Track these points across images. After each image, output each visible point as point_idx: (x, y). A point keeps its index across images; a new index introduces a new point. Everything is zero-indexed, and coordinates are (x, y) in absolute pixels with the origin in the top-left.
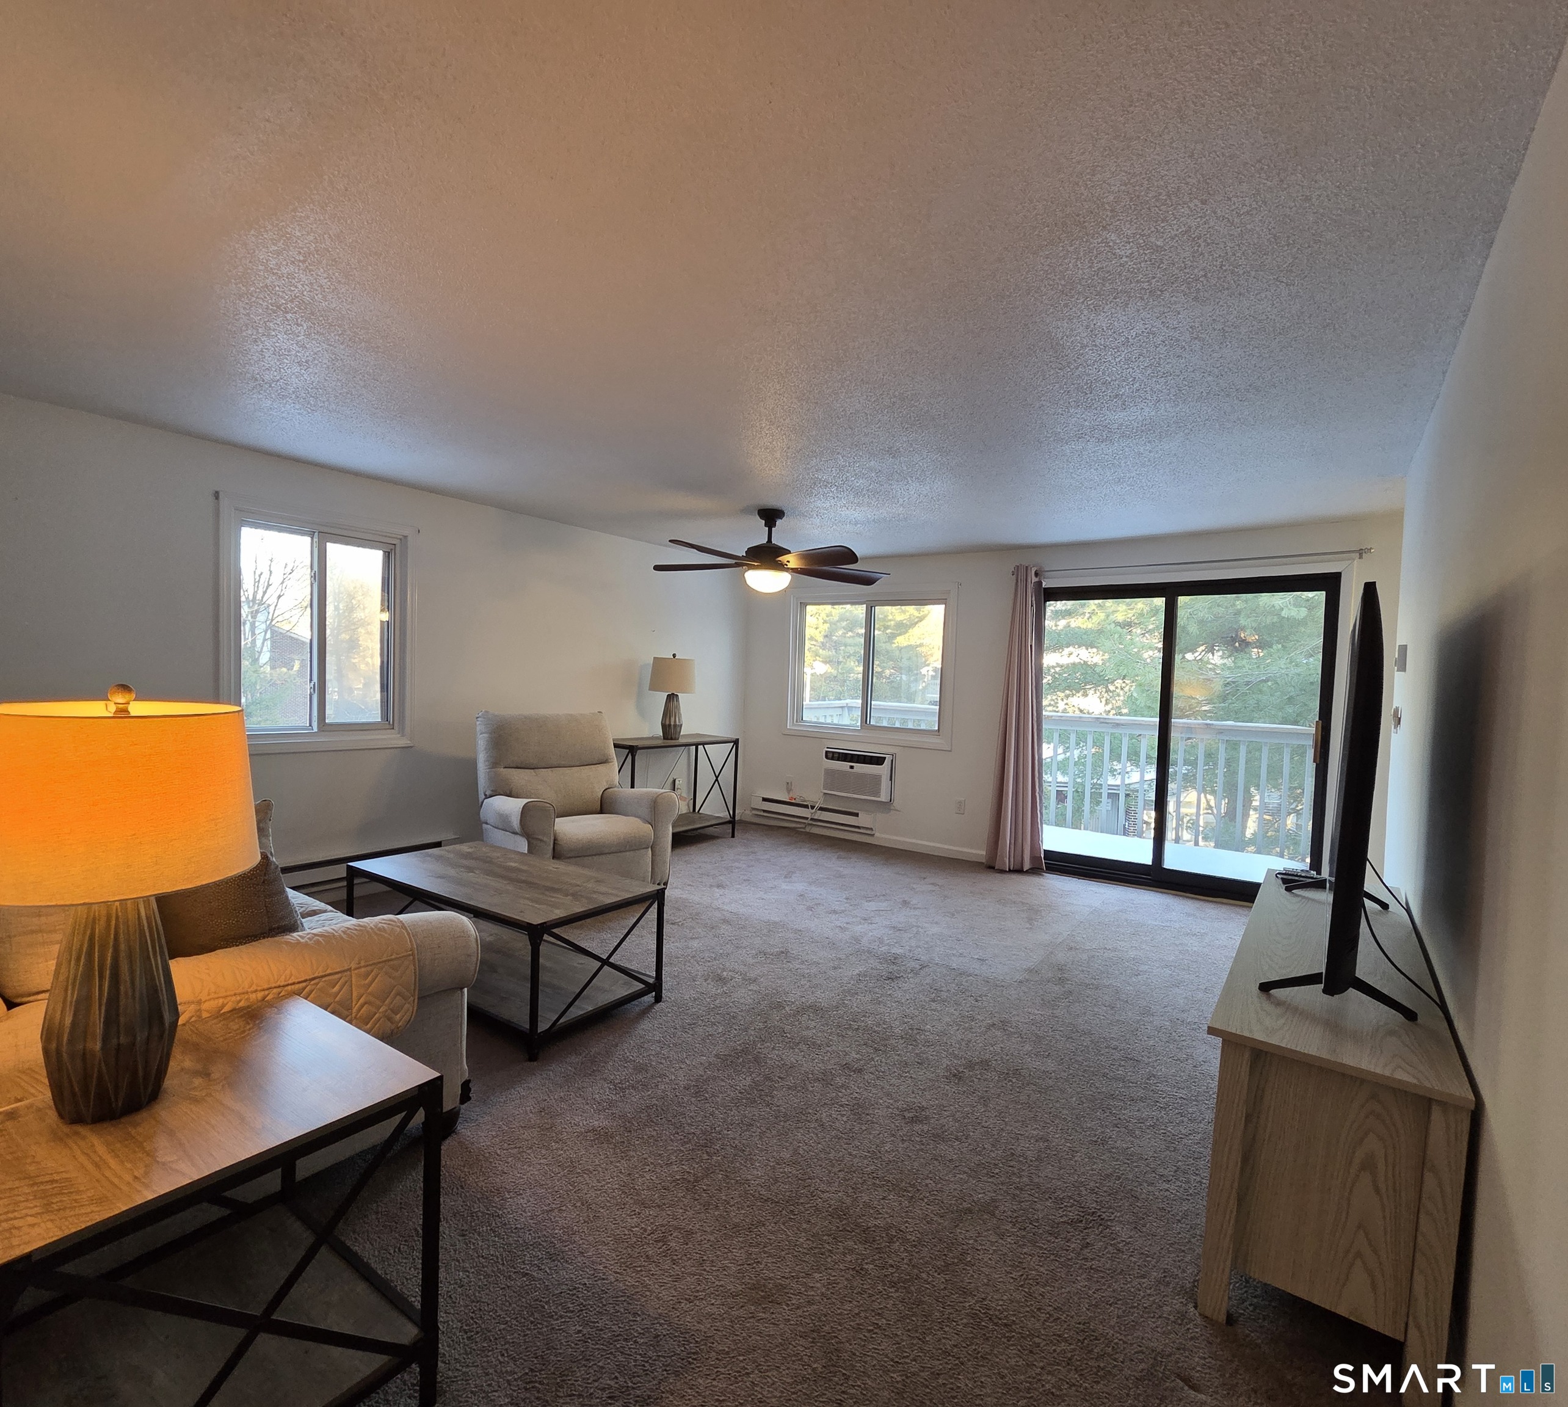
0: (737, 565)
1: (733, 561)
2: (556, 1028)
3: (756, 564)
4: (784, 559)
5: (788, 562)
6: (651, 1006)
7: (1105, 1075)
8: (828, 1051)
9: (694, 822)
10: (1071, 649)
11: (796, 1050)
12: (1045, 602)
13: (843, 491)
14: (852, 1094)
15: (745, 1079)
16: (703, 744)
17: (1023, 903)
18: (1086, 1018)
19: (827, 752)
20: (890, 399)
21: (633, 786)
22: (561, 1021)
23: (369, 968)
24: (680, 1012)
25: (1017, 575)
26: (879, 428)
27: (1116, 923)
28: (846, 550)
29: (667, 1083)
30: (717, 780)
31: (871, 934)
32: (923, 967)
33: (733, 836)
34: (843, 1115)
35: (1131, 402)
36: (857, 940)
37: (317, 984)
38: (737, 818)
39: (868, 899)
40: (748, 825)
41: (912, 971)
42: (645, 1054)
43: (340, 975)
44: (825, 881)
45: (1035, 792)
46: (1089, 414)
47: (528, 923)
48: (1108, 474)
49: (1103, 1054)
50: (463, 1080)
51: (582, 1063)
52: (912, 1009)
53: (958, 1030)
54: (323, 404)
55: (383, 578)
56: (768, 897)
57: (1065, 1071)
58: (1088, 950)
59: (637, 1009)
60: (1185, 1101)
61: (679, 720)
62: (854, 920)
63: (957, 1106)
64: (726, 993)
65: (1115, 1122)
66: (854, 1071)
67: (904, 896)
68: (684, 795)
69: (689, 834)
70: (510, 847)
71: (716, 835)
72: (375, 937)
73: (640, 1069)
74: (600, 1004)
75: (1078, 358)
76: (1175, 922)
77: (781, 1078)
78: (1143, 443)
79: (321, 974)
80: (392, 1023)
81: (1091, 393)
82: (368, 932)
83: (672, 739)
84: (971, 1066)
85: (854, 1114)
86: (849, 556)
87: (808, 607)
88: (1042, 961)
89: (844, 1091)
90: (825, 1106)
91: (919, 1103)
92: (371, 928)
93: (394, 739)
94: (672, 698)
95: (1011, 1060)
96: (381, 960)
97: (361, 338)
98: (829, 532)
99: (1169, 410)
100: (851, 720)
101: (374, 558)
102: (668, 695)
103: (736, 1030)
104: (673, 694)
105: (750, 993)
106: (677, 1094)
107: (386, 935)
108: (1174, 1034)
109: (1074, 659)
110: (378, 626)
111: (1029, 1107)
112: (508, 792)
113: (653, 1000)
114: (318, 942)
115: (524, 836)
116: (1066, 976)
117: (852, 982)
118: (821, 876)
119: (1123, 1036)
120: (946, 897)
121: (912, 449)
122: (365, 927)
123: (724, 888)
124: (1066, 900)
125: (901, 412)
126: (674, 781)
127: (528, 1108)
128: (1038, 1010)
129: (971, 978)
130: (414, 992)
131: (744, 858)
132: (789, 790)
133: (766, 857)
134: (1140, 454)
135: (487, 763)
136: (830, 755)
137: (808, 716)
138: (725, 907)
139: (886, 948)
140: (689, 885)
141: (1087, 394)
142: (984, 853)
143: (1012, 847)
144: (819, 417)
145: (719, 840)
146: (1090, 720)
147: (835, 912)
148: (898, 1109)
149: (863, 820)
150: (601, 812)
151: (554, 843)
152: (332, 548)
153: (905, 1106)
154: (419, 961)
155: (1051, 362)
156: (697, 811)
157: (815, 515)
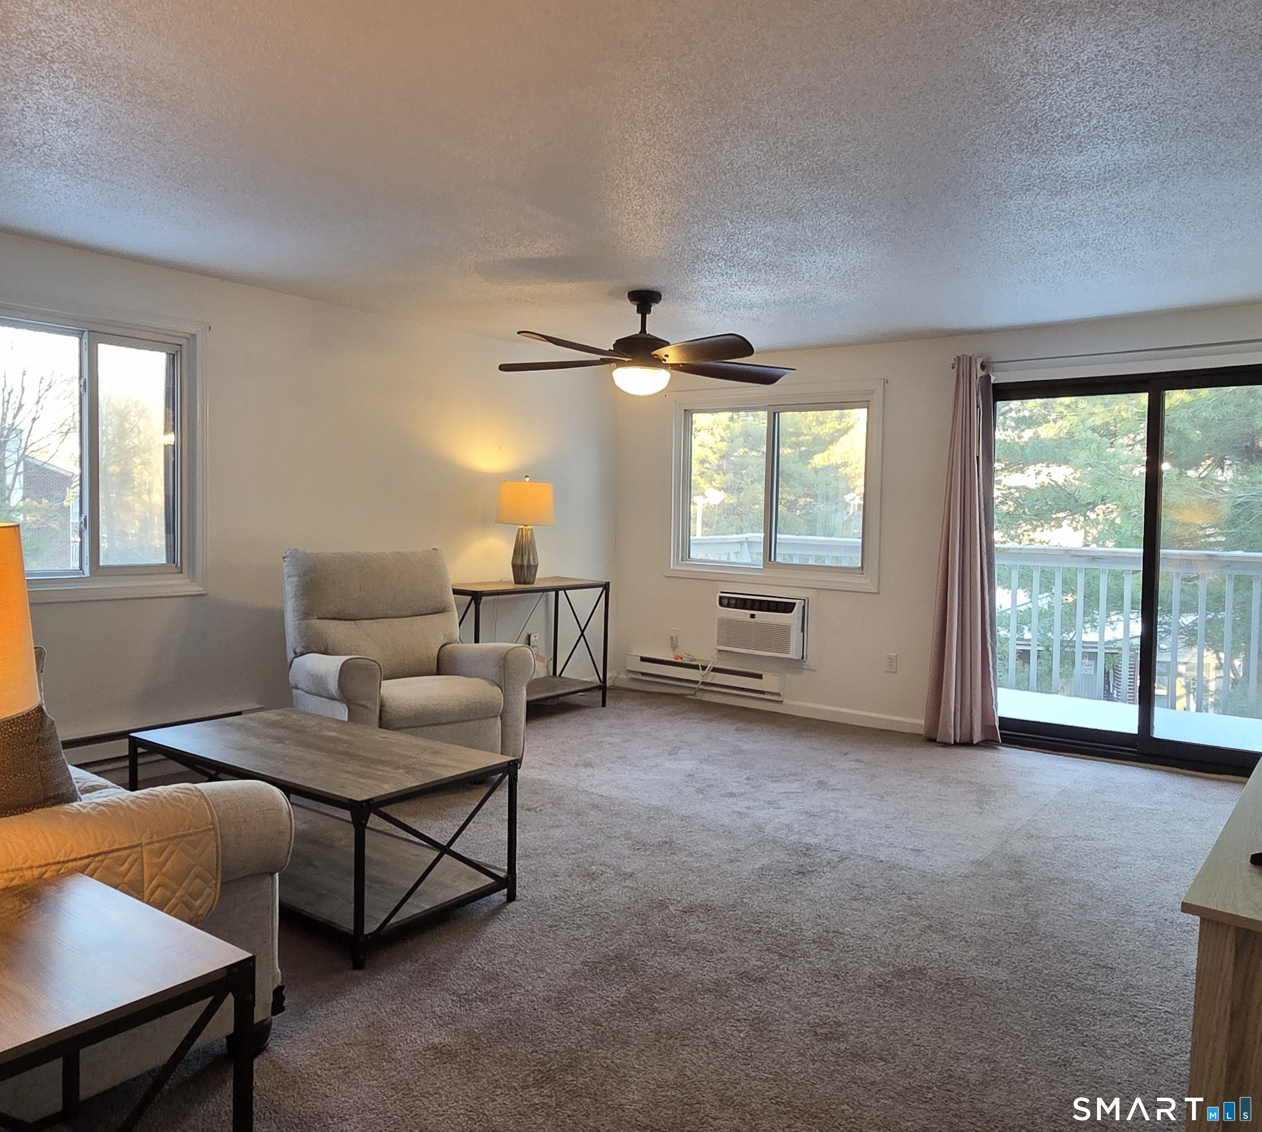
0: (603, 362)
1: (598, 357)
2: (385, 929)
3: (627, 360)
4: (661, 352)
5: (667, 356)
6: (502, 906)
7: (1069, 985)
8: (721, 958)
9: (554, 688)
10: (1039, 466)
11: (683, 957)
12: (995, 401)
13: (734, 266)
14: (751, 1007)
15: (618, 990)
16: (564, 589)
17: (971, 783)
18: (1048, 919)
19: (721, 598)
20: (786, 147)
21: (477, 641)
22: (393, 920)
23: (163, 844)
24: (538, 913)
25: (958, 370)
26: (775, 184)
27: (1090, 806)
28: (739, 339)
29: (523, 995)
30: (582, 635)
31: (777, 820)
32: (842, 859)
33: (604, 705)
34: (740, 1031)
35: (1088, 144)
36: (760, 828)
37: (102, 861)
38: (608, 684)
39: (775, 779)
40: (623, 692)
41: (829, 863)
42: (496, 962)
43: (128, 851)
44: (720, 757)
45: (986, 644)
46: (1037, 160)
47: (350, 800)
48: (1067, 235)
49: (1068, 961)
50: (276, 986)
51: (419, 972)
52: (827, 908)
53: (886, 933)
54: (94, 174)
55: (167, 388)
56: (648, 778)
57: (1019, 981)
58: (1053, 838)
59: (485, 909)
60: (1171, 1016)
61: (534, 559)
62: (757, 804)
63: (882, 1021)
64: (595, 891)
65: (1082, 1040)
66: (754, 981)
67: (819, 775)
68: (542, 654)
69: (549, 703)
70: (327, 713)
71: (582, 704)
72: (170, 808)
73: (490, 978)
74: (440, 902)
75: (1017, 90)
76: (1167, 804)
77: (663, 989)
78: (1108, 194)
79: (106, 849)
80: (190, 909)
81: (1037, 133)
82: (161, 802)
83: (525, 583)
84: (900, 974)
85: (755, 1030)
86: (743, 347)
87: (695, 416)
88: (994, 852)
89: (740, 1003)
90: (718, 1021)
91: (835, 1017)
92: (165, 797)
93: (182, 585)
94: (524, 531)
95: (952, 968)
96: (176, 834)
97: (141, 90)
98: (718, 319)
99: (1137, 151)
100: (753, 557)
101: (157, 361)
102: (519, 529)
103: (607, 933)
104: (526, 527)
105: (625, 890)
106: (536, 1007)
107: (183, 806)
108: (1160, 937)
109: (1043, 479)
110: (162, 449)
111: (972, 1022)
112: (323, 649)
113: (504, 899)
114: (102, 813)
115: (341, 701)
116: (1023, 869)
117: (753, 877)
118: (714, 752)
119: (1094, 940)
120: (873, 776)
121: (817, 209)
122: (157, 796)
123: (593, 767)
124: (1027, 779)
125: (800, 164)
126: (529, 636)
127: (355, 1023)
128: (987, 909)
129: (904, 871)
130: (217, 873)
131: (617, 731)
132: (674, 647)
133: (647, 729)
134: (1105, 209)
135: (296, 613)
136: (725, 602)
137: (696, 553)
138: (593, 790)
139: (797, 836)
140: (548, 764)
141: (1032, 134)
142: (922, 722)
143: (958, 713)
144: (699, 173)
145: (587, 711)
146: (1059, 553)
147: (732, 795)
148: (808, 1024)
149: (769, 682)
150: (438, 673)
151: (381, 711)
152: (105, 351)
153: (817, 1021)
154: (222, 837)
155: (984, 96)
156: (558, 673)
157: (699, 298)
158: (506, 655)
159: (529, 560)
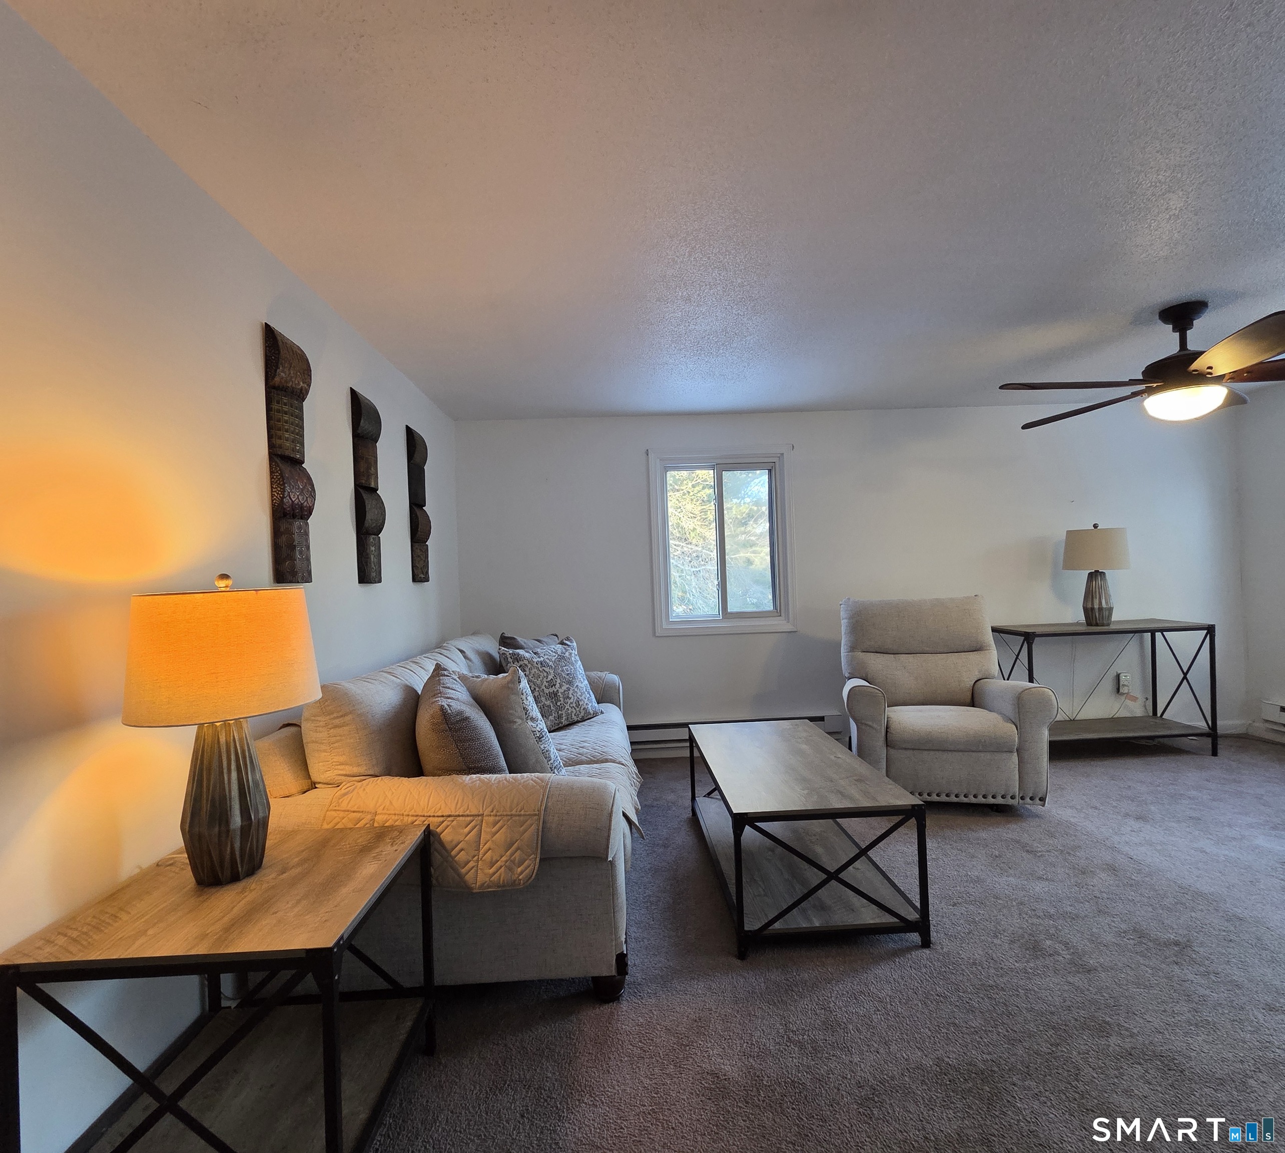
4: (1200, 365)
16: (1162, 631)
23: (498, 818)
30: (1185, 678)
33: (1212, 754)
38: (1218, 731)
50: (619, 952)
56: (1216, 851)
61: (1108, 603)
64: (1027, 972)
68: (1138, 693)
69: (1143, 742)
79: (456, 813)
83: (1097, 625)
93: (782, 625)
94: (1095, 576)
96: (509, 813)
101: (763, 477)
102: (1089, 574)
104: (1097, 571)
105: (1065, 988)
112: (864, 675)
115: (853, 720)
123: (1146, 821)
126: (1118, 677)
130: (537, 851)
135: (848, 646)
138: (1125, 849)
150: (971, 704)
151: (887, 732)
152: (727, 476)
154: (544, 823)
156: (1159, 715)
158: (1020, 694)
159: (1100, 603)
